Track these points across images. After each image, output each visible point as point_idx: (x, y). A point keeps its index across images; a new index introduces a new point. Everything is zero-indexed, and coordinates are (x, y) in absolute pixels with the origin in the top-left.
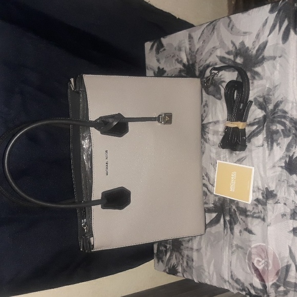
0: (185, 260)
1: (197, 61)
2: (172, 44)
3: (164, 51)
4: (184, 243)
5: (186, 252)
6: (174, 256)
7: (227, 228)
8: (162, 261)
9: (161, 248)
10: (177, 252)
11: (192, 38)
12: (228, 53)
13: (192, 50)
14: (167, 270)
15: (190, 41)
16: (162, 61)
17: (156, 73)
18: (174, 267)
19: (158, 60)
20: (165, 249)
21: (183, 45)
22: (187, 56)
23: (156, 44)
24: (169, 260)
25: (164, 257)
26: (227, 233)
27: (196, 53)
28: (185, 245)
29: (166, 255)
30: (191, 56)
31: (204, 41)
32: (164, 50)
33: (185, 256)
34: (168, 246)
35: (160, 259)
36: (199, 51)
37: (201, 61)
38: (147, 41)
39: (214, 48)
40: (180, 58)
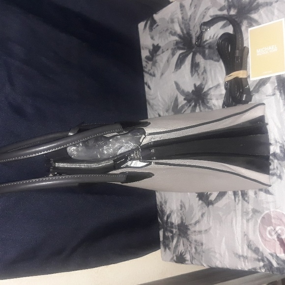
0: (193, 246)
1: (191, 29)
2: (164, 19)
3: (157, 28)
4: (190, 227)
5: (193, 237)
6: (182, 241)
7: (238, 194)
8: (169, 249)
9: (166, 234)
10: (184, 237)
11: (184, 6)
12: (221, 10)
13: (185, 18)
14: (175, 258)
15: (181, 10)
16: (156, 38)
17: (151, 51)
18: (181, 254)
19: (152, 38)
20: (171, 235)
21: (175, 16)
22: (180, 26)
23: (149, 22)
24: (177, 246)
25: (171, 243)
26: (239, 200)
27: (190, 21)
28: (192, 229)
29: (173, 241)
30: (185, 24)
31: (196, 5)
32: (157, 26)
33: (193, 242)
34: (174, 231)
35: (166, 246)
36: (192, 17)
37: (196, 27)
38: (140, 22)
39: (206, 9)
40: (174, 30)
